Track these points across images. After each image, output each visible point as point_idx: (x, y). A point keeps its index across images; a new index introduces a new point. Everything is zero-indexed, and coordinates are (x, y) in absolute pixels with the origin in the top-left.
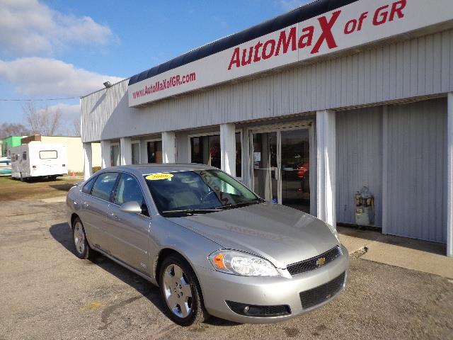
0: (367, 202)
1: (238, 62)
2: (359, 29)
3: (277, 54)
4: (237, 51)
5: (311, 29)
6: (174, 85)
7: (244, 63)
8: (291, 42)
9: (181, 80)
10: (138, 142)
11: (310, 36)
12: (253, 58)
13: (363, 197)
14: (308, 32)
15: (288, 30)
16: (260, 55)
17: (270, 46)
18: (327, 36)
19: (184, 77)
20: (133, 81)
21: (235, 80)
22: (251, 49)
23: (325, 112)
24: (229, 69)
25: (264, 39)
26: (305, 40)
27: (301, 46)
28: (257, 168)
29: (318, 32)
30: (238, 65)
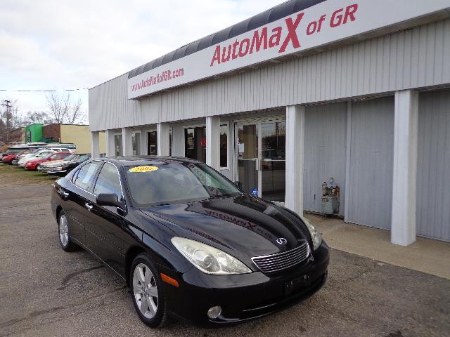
0: (333, 192)
1: (218, 58)
2: (319, 30)
3: (251, 52)
4: (218, 48)
5: (279, 29)
6: (166, 80)
7: (224, 61)
8: (263, 41)
9: (171, 75)
10: (140, 132)
11: (278, 36)
12: (231, 55)
13: (329, 186)
14: (276, 32)
15: (260, 29)
16: (237, 53)
17: (245, 44)
18: (292, 36)
19: (174, 72)
20: (132, 74)
21: (217, 75)
22: (230, 47)
23: (294, 107)
24: (212, 65)
25: (240, 38)
26: (274, 40)
27: (272, 45)
28: (241, 158)
29: (285, 32)
30: (219, 63)
